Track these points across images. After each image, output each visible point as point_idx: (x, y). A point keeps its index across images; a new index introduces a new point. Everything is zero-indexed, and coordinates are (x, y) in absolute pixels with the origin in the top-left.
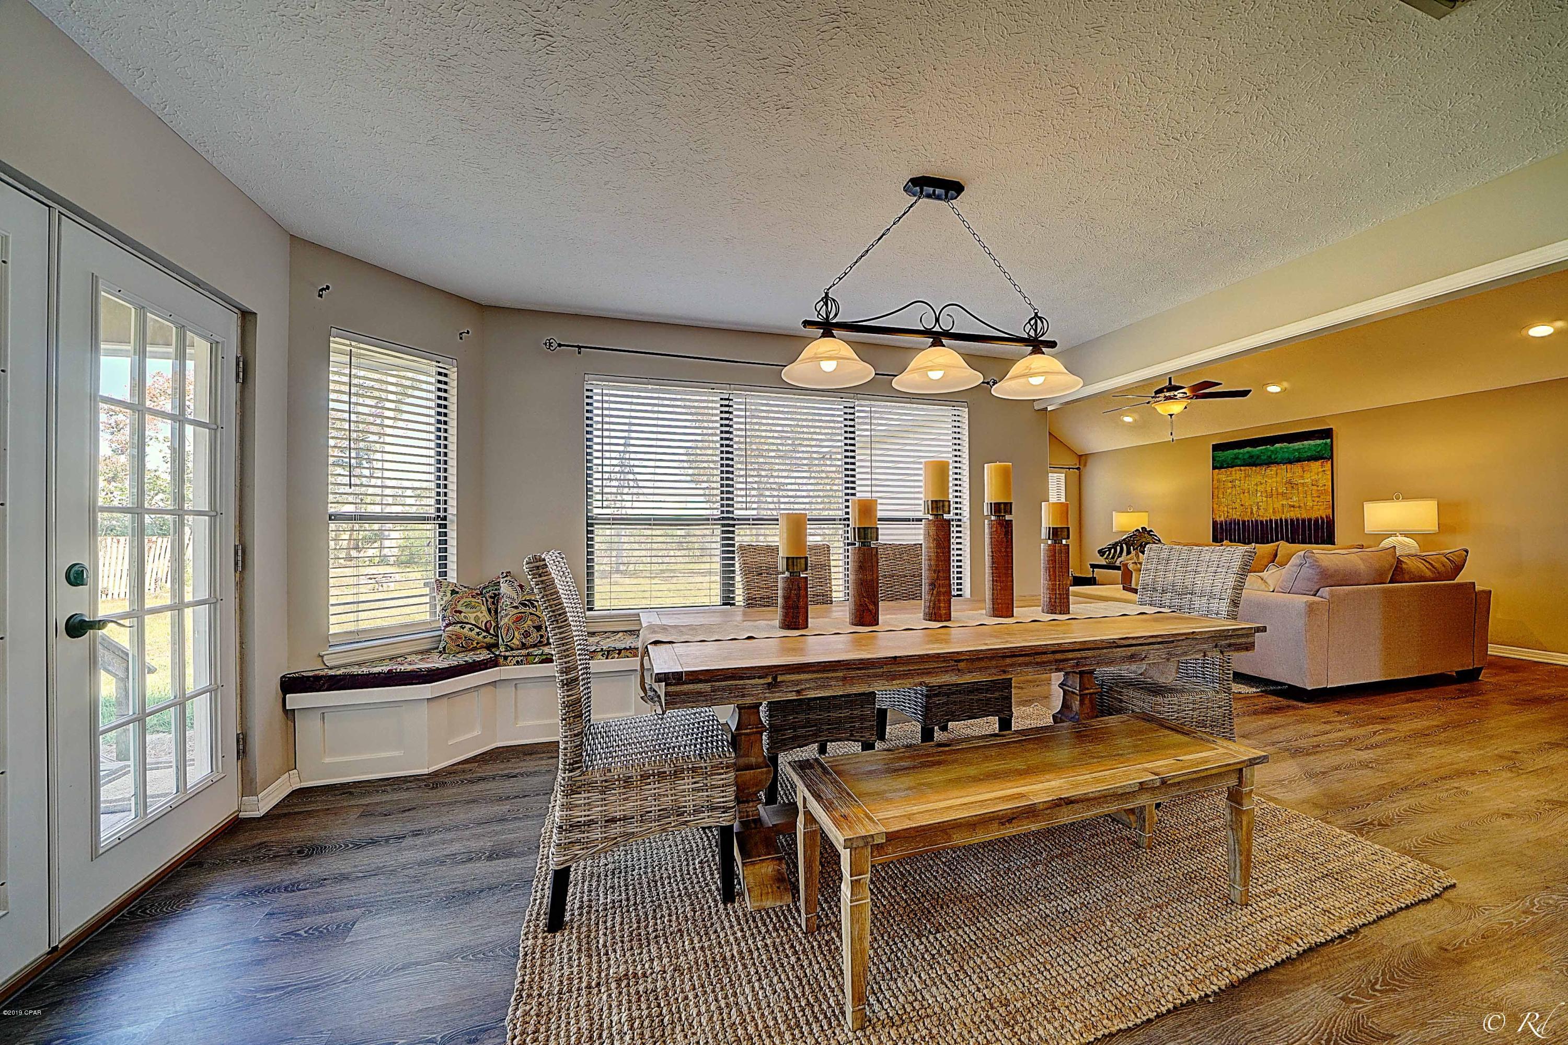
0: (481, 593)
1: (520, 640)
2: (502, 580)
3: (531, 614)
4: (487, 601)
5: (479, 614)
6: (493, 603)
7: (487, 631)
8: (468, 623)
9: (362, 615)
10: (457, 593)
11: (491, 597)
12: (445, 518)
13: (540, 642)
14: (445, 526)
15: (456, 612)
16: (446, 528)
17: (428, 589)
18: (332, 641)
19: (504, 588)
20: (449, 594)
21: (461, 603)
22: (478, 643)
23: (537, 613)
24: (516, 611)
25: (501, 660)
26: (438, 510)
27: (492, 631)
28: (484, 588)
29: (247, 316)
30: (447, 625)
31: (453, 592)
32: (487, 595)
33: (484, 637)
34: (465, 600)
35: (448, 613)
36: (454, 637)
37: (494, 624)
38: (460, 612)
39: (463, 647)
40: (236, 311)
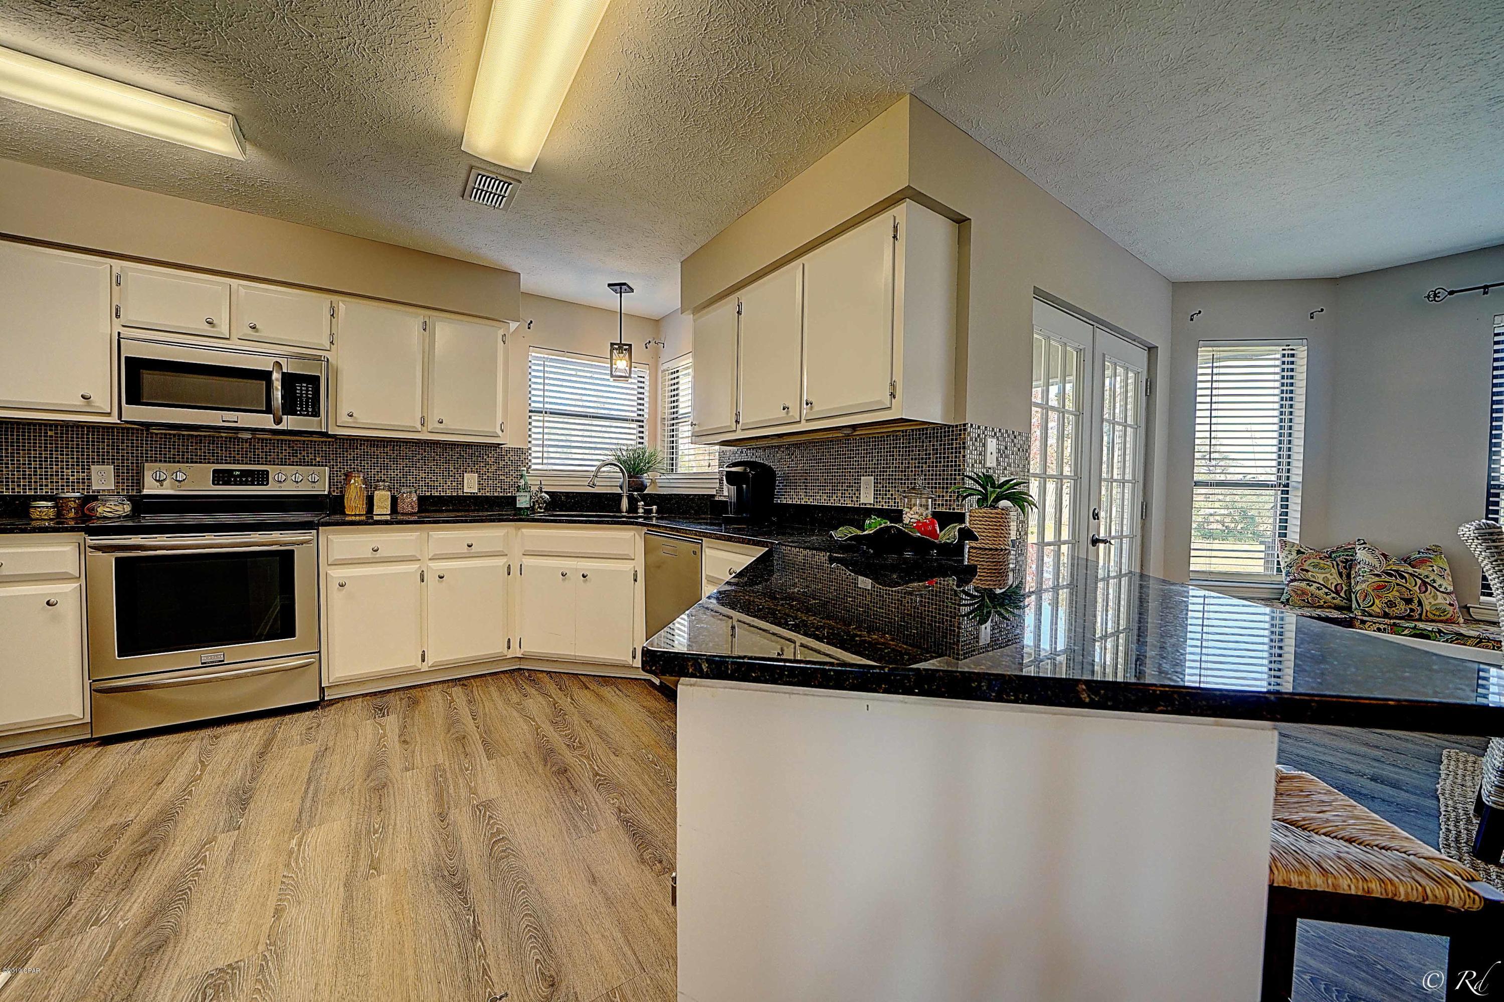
0: (1330, 557)
1: (1381, 609)
2: (1359, 547)
3: (1398, 585)
4: (1338, 565)
5: (1328, 575)
6: (1345, 567)
7: (1337, 593)
8: (1315, 582)
9: (1214, 560)
10: (1304, 553)
11: (1342, 562)
12: (1287, 485)
13: (1409, 615)
14: (1287, 492)
15: (1302, 570)
16: (1288, 494)
17: (1264, 546)
18: (1192, 576)
19: (1361, 555)
20: (1294, 553)
21: (1309, 562)
22: (1325, 602)
23: (1408, 585)
24: (1377, 579)
25: (1358, 624)
26: (1280, 478)
27: (1342, 594)
28: (1333, 552)
29: (1152, 350)
30: (1292, 581)
31: (1299, 552)
32: (1338, 559)
33: (1334, 598)
34: (1312, 560)
35: (1293, 570)
36: (1299, 592)
37: (1345, 588)
38: (1307, 571)
39: (1308, 602)
40: (1146, 348)
